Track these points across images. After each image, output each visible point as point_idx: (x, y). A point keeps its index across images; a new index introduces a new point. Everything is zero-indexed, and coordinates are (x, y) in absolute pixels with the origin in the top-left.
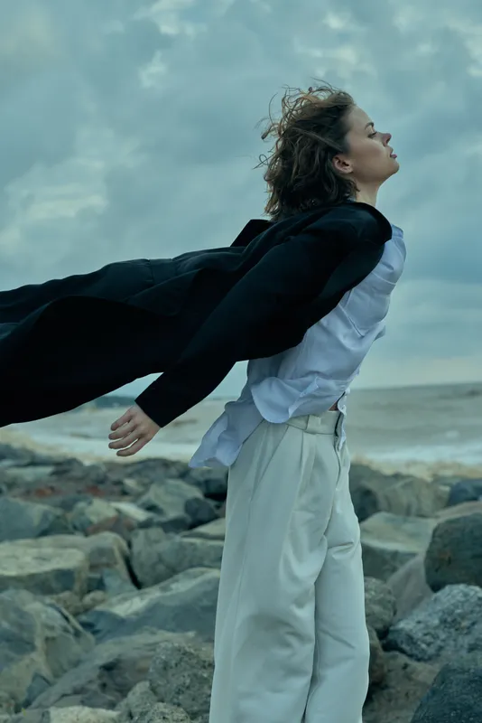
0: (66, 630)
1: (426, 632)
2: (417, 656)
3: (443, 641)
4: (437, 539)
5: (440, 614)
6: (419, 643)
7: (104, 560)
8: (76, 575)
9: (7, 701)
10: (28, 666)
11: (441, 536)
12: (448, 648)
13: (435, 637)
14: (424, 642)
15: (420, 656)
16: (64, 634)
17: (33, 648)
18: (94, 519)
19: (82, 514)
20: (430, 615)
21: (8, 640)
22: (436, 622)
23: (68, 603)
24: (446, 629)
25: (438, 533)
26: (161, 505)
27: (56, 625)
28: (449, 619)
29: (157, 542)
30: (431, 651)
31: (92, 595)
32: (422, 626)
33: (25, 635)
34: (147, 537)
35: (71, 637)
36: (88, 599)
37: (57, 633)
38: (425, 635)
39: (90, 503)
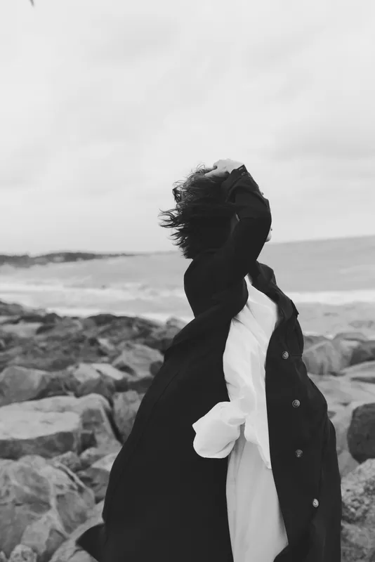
0: (72, 488)
1: (353, 498)
2: (347, 517)
3: (367, 505)
4: (357, 419)
5: (364, 484)
6: (349, 507)
7: (93, 419)
8: (74, 436)
9: (31, 555)
10: (45, 523)
11: (360, 417)
12: (371, 511)
13: (361, 502)
14: (352, 506)
15: (350, 517)
16: (71, 491)
17: (49, 507)
18: (81, 380)
19: (71, 376)
20: (356, 485)
21: (30, 503)
22: (361, 490)
23: (71, 461)
24: (369, 496)
25: (358, 414)
26: (132, 366)
27: (65, 485)
28: (371, 488)
29: (132, 402)
30: (359, 513)
31: (88, 452)
32: (350, 493)
33: (42, 497)
34: (125, 399)
35: (76, 493)
36: (84, 455)
37: (66, 490)
38: (353, 501)
39: (77, 367)
